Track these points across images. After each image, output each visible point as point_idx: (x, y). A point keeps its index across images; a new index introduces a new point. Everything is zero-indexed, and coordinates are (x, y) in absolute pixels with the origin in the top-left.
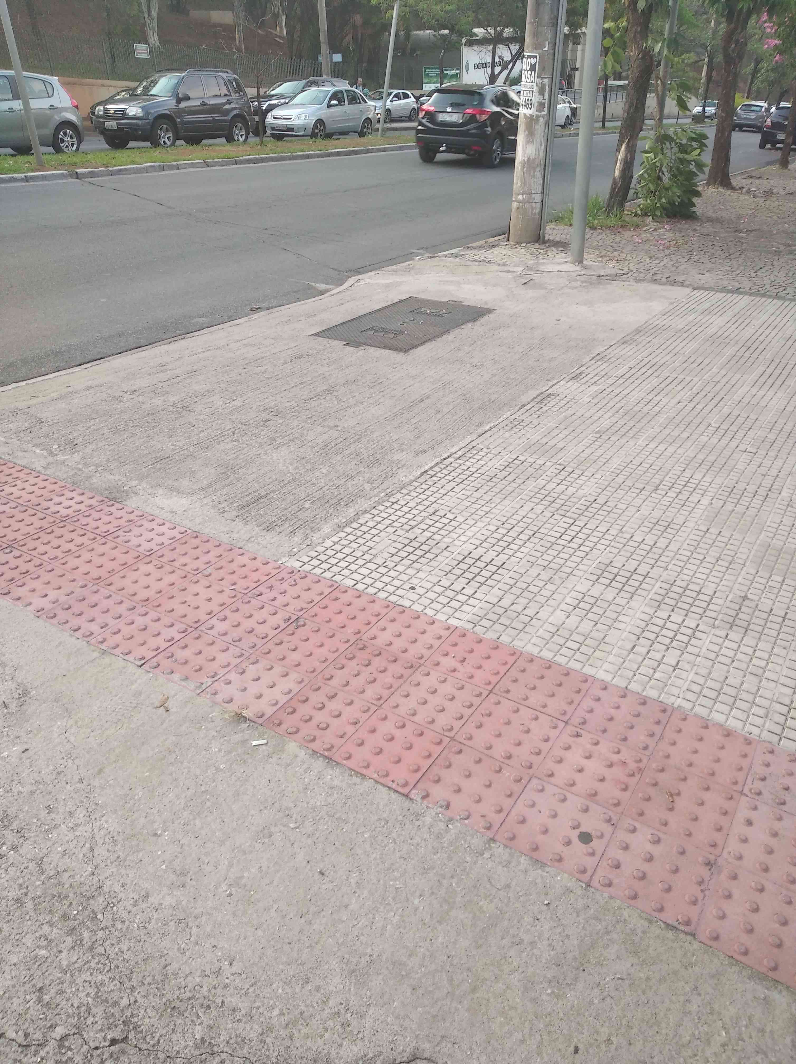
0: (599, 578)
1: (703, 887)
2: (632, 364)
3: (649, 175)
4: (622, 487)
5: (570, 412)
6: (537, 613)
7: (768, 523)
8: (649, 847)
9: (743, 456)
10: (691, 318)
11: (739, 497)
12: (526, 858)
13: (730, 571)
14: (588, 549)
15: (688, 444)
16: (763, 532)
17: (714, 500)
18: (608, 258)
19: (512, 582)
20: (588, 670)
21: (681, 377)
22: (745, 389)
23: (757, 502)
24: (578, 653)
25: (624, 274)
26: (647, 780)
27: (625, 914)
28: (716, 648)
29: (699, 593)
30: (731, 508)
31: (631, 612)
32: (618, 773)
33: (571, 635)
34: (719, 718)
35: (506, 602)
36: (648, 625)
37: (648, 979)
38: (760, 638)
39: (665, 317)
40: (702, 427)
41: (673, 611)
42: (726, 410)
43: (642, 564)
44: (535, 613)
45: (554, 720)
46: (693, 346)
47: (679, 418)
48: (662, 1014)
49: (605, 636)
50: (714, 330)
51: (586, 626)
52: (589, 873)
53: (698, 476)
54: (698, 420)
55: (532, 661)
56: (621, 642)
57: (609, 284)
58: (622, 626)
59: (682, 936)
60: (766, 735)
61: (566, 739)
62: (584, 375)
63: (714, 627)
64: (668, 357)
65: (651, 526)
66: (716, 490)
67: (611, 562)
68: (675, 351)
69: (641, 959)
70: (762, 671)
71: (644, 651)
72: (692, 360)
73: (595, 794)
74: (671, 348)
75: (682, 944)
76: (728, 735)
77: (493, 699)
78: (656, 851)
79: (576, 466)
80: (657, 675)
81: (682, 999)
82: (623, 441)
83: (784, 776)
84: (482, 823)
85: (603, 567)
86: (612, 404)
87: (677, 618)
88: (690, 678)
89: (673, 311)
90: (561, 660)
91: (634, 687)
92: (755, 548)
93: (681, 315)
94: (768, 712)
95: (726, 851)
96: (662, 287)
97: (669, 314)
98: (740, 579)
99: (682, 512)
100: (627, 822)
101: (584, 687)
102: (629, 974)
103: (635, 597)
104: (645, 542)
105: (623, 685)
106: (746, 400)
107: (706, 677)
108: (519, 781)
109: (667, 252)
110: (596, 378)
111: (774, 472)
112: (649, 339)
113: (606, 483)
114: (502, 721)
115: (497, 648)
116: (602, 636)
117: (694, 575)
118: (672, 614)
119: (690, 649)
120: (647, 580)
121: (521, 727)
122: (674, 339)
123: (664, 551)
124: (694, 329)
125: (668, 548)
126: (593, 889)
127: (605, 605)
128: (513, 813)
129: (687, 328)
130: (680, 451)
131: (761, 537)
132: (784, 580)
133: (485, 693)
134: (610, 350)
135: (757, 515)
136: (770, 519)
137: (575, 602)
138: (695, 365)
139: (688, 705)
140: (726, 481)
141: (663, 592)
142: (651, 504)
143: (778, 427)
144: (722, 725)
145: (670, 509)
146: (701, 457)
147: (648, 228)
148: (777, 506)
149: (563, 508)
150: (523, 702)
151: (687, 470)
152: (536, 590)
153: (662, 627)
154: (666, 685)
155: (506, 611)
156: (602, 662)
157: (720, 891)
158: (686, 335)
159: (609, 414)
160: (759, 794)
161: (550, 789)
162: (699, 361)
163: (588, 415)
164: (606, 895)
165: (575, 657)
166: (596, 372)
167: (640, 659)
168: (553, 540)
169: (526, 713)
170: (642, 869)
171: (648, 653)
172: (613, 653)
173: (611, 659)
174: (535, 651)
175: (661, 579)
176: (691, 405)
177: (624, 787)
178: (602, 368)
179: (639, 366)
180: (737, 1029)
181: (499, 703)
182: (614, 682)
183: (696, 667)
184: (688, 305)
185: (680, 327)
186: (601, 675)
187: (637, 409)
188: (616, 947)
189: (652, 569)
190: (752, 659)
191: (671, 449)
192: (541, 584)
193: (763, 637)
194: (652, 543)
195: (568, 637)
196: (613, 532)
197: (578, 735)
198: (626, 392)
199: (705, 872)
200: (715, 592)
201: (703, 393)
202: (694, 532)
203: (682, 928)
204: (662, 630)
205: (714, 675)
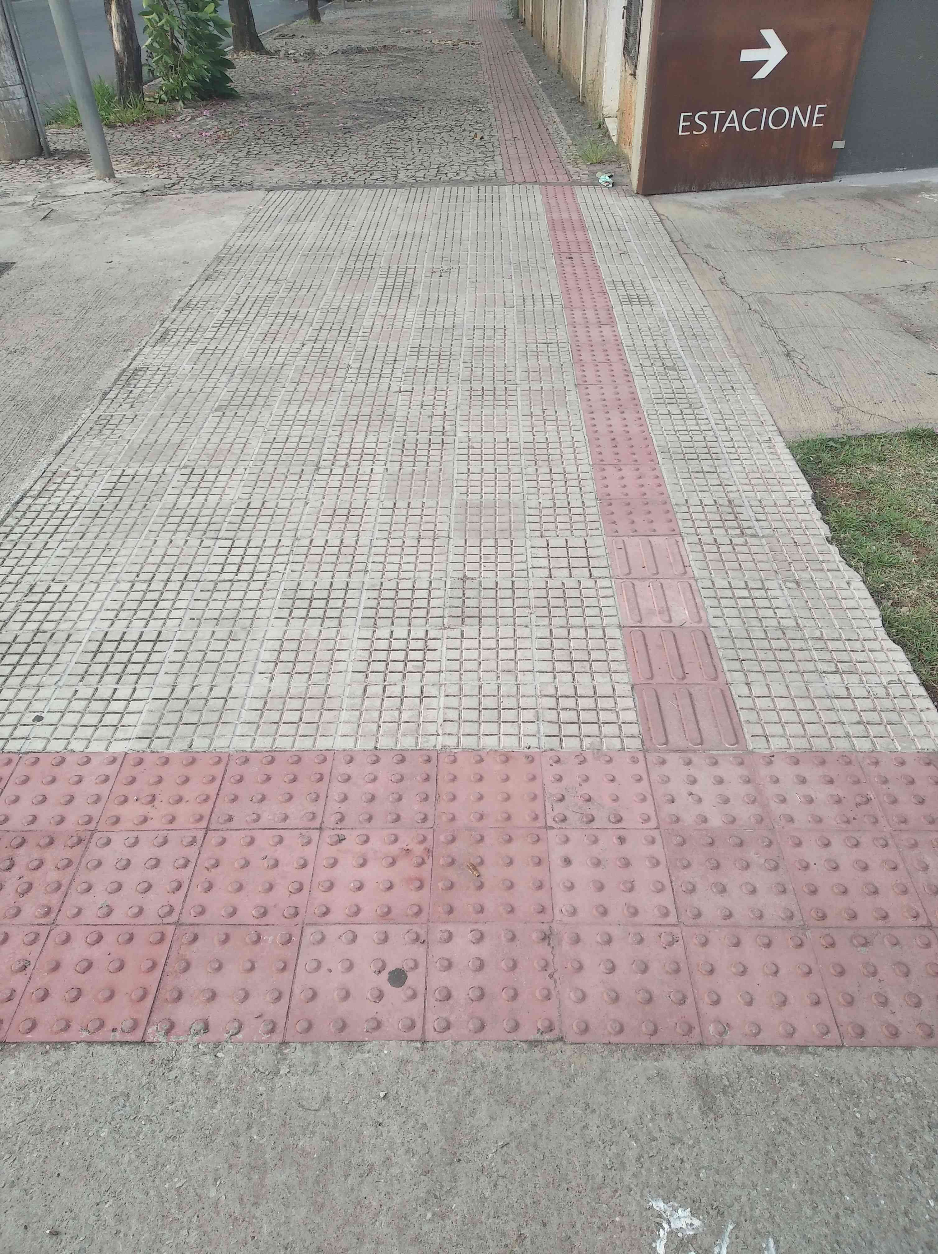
0: (291, 611)
1: (550, 971)
2: (228, 305)
3: (161, 46)
4: (275, 477)
5: (172, 390)
6: (230, 689)
7: (456, 477)
8: (474, 950)
9: (400, 399)
10: (278, 230)
11: (413, 452)
12: (337, 1046)
13: (437, 550)
14: (263, 576)
15: (333, 398)
16: (455, 489)
17: (388, 463)
18: (146, 166)
19: (180, 656)
20: (323, 744)
21: (293, 310)
22: (372, 310)
23: (435, 452)
24: (302, 726)
25: (174, 184)
26: (442, 862)
27: (479, 1055)
28: (455, 654)
29: (413, 590)
30: (410, 469)
31: (345, 644)
32: (405, 867)
33: (284, 703)
34: (490, 742)
35: (182, 690)
36: (371, 653)
37: (534, 1125)
38: (497, 624)
39: (246, 234)
40: (342, 372)
41: (393, 624)
42: (361, 344)
43: (337, 574)
44: (227, 689)
45: (304, 832)
46: (293, 266)
47: (310, 365)
48: (564, 1163)
49: (327, 689)
50: (310, 241)
51: (299, 684)
52: (419, 1025)
53: (359, 438)
54: (333, 364)
55: (247, 760)
56: (348, 689)
57: (160, 200)
58: (341, 667)
59: (550, 1046)
60: (546, 743)
61: (328, 851)
62: (171, 333)
63: (445, 628)
64: (268, 289)
65: (329, 519)
66: (386, 450)
67: (299, 584)
68: (274, 278)
69: (517, 1105)
70: (513, 663)
71: (379, 689)
72: (298, 285)
73: (389, 912)
74: (267, 274)
75: (554, 1058)
76: (507, 760)
77: (214, 838)
78: (484, 950)
79: (206, 463)
80: (405, 716)
81: (577, 1129)
82: (254, 413)
83: (580, 785)
84: (262, 1028)
85: (291, 594)
86: (221, 366)
87: (400, 632)
88: (442, 706)
89: (253, 224)
90: (284, 743)
91: (385, 743)
92: (453, 512)
93: (265, 228)
94: (537, 713)
95: (557, 911)
96: (226, 195)
97: (249, 229)
98: (451, 557)
99: (358, 490)
100: (438, 931)
101: (325, 769)
102: (512, 1133)
103: (344, 622)
104: (329, 544)
105: (371, 746)
106: (378, 325)
107: (460, 696)
108: (289, 941)
109: (219, 147)
110: (189, 335)
111: (440, 410)
112: (237, 267)
113: (254, 477)
114: (236, 865)
115: (193, 761)
116: (323, 689)
117: (400, 568)
118: (393, 628)
119: (429, 666)
120: (350, 594)
121: (266, 863)
122: (266, 262)
123: (356, 549)
124: (286, 243)
125: (360, 543)
126: (430, 1044)
127: (311, 645)
128: (297, 991)
129: (278, 243)
130: (327, 410)
131: (455, 496)
132: (496, 542)
133: (200, 834)
134: (193, 291)
135: (440, 470)
136: (456, 471)
137: (273, 656)
138: (304, 291)
139: (451, 741)
140: (393, 435)
141: (374, 603)
142: (318, 491)
143: (424, 352)
144: (496, 751)
145: (343, 491)
146: (353, 411)
147: (183, 117)
148: (457, 451)
149: (211, 528)
150: (254, 826)
151: (344, 433)
152: (216, 656)
153: (389, 650)
154: (419, 725)
155: (187, 703)
156: (335, 725)
157: (569, 965)
158: (280, 253)
159: (224, 380)
160: (564, 819)
161: (332, 932)
162: (307, 284)
163: (196, 387)
164: (448, 1043)
165: (300, 732)
166: (185, 326)
167: (378, 702)
168: (214, 577)
169: (264, 839)
170: (476, 984)
171: (384, 691)
172: (344, 707)
173: (344, 715)
174: (246, 744)
175: (366, 587)
176: (319, 345)
177: (418, 884)
178: (192, 317)
179: (237, 307)
180: (644, 1130)
181: (224, 841)
182: (358, 747)
183: (443, 687)
184: (268, 214)
185: (269, 243)
186: (341, 744)
187: (255, 365)
188: (484, 1105)
189: (349, 576)
190: (498, 653)
191: (316, 411)
192: (221, 645)
193: (500, 620)
194: (338, 542)
195: (281, 707)
196: (286, 542)
197: (341, 840)
198: (233, 346)
199: (543, 950)
200: (431, 582)
201: (327, 327)
202: (381, 512)
203: (547, 1037)
204: (389, 654)
205: (466, 690)
